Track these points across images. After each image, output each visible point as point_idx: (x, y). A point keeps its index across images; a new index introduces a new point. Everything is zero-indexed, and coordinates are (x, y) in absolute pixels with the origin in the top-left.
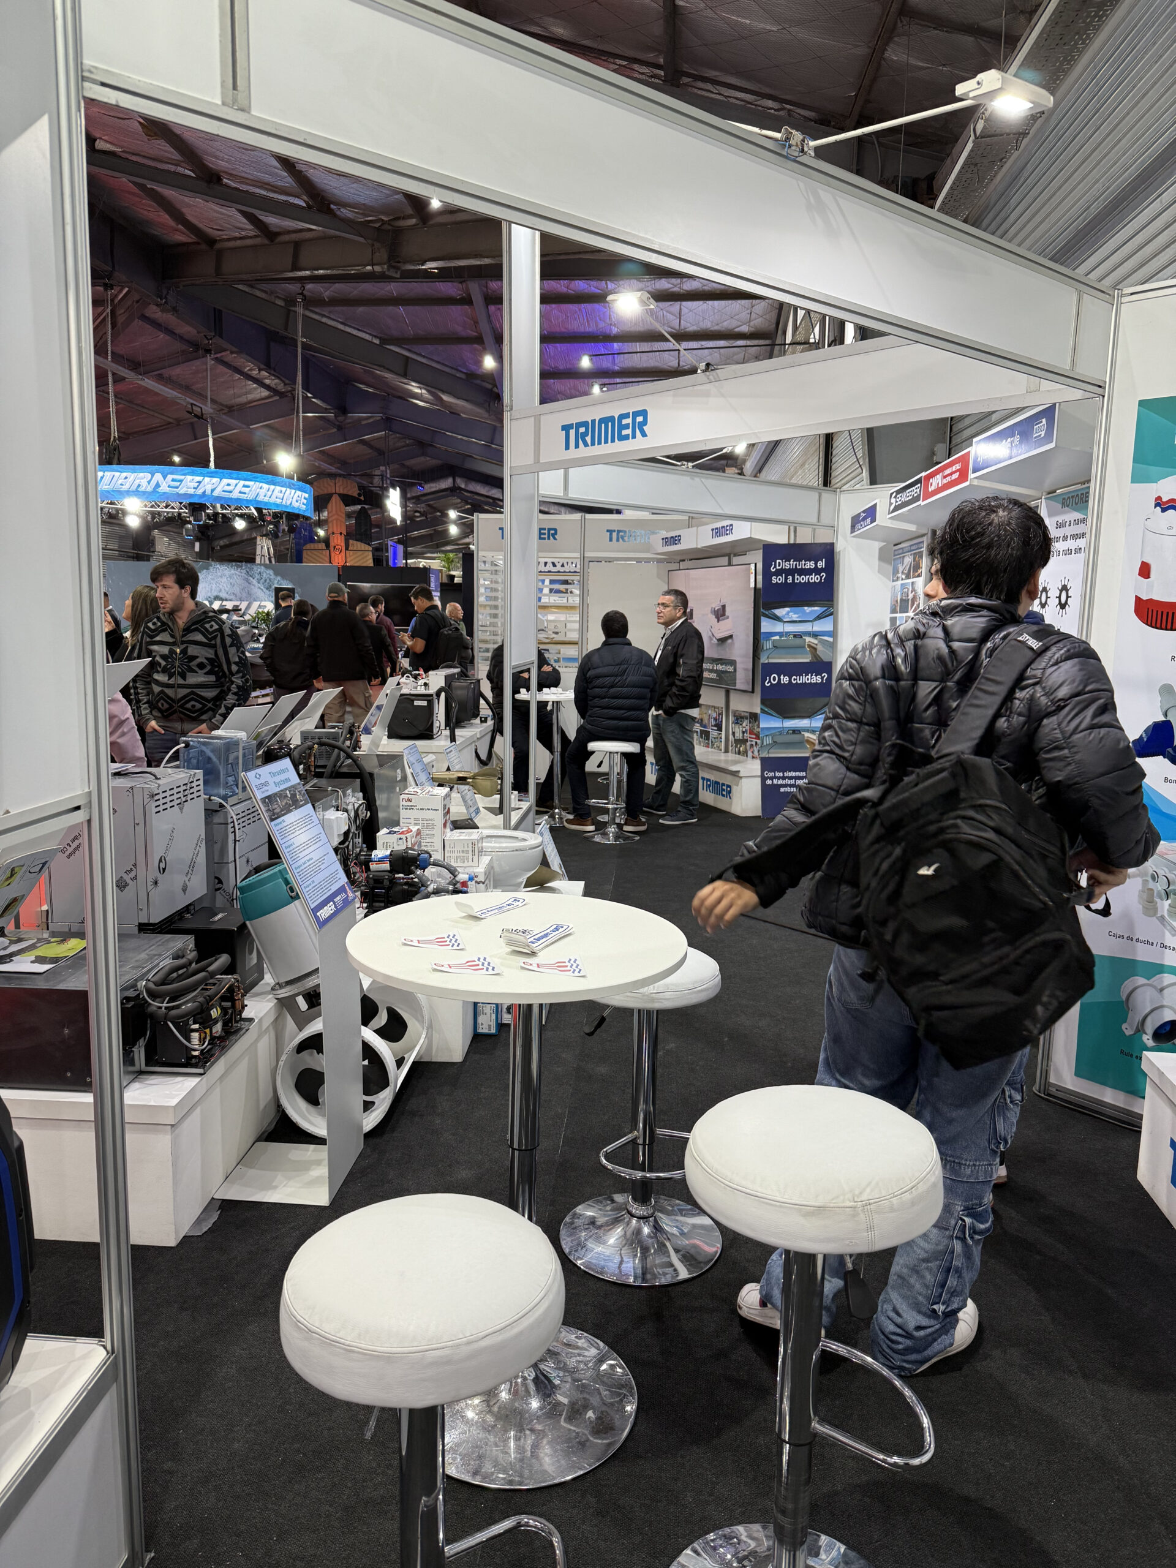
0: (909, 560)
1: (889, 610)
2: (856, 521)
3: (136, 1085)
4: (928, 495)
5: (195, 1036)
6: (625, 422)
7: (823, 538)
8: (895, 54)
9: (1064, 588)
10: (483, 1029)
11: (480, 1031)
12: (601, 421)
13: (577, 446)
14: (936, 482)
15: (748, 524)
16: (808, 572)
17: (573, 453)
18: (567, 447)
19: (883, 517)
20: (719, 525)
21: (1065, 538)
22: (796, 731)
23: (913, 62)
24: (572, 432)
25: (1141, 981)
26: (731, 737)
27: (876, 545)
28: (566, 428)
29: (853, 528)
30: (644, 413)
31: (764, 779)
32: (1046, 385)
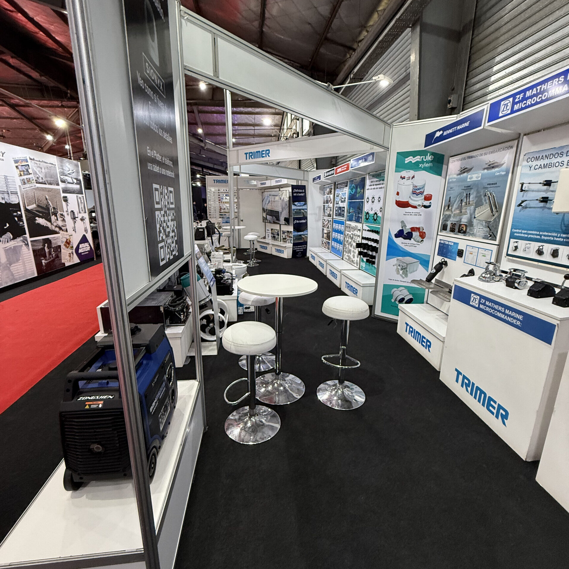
0: (328, 190)
1: (323, 203)
2: (314, 179)
3: (168, 329)
4: (336, 173)
5: (182, 316)
6: (263, 152)
7: (303, 183)
8: (322, 50)
9: (373, 198)
10: (240, 313)
11: (239, 314)
12: (256, 152)
13: (249, 159)
14: (339, 170)
15: (286, 180)
16: (300, 193)
17: (248, 161)
18: (246, 159)
19: (323, 179)
20: (278, 180)
21: (373, 185)
22: (300, 235)
23: (327, 53)
24: (248, 155)
25: (395, 289)
26: (282, 238)
27: (319, 186)
28: (246, 154)
29: (313, 181)
30: (269, 150)
31: (293, 248)
32: (375, 147)
